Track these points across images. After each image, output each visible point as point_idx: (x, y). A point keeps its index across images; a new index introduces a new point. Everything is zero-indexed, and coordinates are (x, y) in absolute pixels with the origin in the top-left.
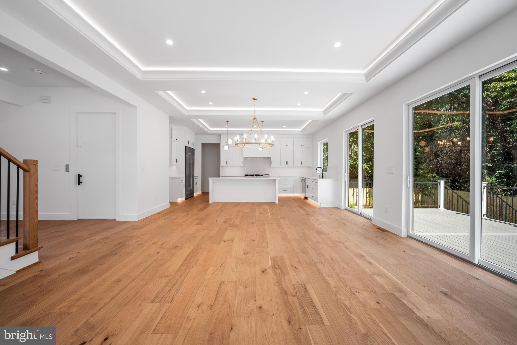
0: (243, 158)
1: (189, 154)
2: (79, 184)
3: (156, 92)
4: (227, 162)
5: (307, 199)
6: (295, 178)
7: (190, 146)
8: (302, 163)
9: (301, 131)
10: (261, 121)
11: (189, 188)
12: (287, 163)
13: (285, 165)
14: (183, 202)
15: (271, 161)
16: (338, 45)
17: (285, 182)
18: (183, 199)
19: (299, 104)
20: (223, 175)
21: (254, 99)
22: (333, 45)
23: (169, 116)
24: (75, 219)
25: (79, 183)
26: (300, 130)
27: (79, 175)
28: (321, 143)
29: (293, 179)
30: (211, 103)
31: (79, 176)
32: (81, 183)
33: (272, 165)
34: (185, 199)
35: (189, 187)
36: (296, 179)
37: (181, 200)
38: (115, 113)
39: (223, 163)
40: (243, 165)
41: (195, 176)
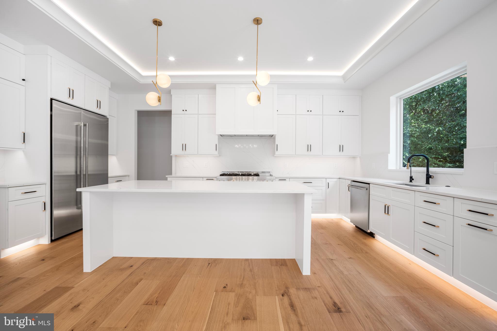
0: (217, 137)
4: (184, 147)
5: (374, 237)
6: (328, 181)
7: (84, 105)
8: (341, 148)
9: (344, 77)
12: (309, 148)
13: (305, 152)
15: (276, 143)
18: (45, 240)
20: (178, 175)
26: (341, 73)
28: (397, 98)
29: (324, 183)
33: (277, 153)
34: (52, 241)
36: (332, 182)
39: (175, 149)
40: (216, 153)
41: (109, 175)
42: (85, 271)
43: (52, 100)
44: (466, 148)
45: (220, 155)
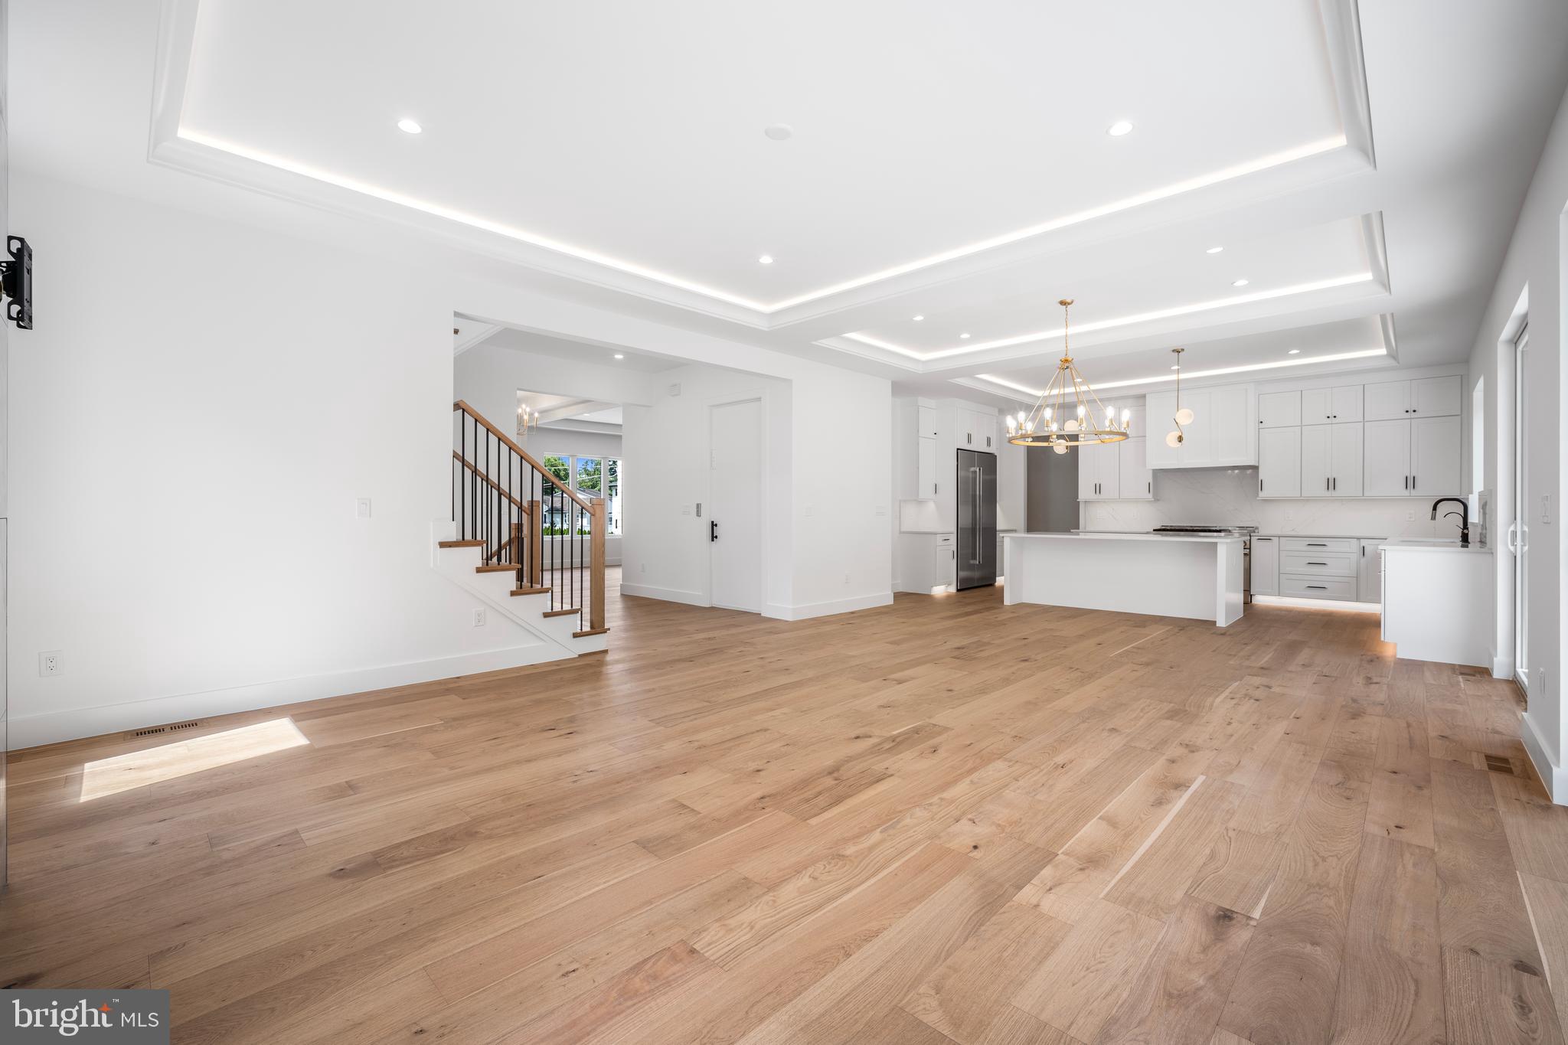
0: (1151, 472)
1: (972, 469)
2: (713, 540)
3: (814, 343)
4: (1098, 489)
6: (1364, 543)
7: (979, 445)
8: (1410, 482)
10: (1173, 351)
11: (972, 562)
12: (1331, 484)
13: (1320, 490)
14: (949, 597)
15: (1261, 477)
16: (1121, 128)
17: (1317, 555)
18: (953, 589)
19: (1241, 283)
20: (1088, 529)
21: (1063, 303)
22: (1107, 132)
23: (892, 382)
24: (707, 605)
25: (714, 537)
27: (713, 522)
29: (1354, 547)
30: (965, 336)
31: (713, 525)
32: (716, 537)
33: (1259, 495)
34: (958, 590)
35: (972, 559)
36: (1370, 546)
37: (943, 590)
38: (759, 399)
39: (1085, 492)
40: (1150, 496)
41: (998, 528)
42: (1005, 604)
43: (958, 449)
44: (1472, 493)
45: (1156, 499)
